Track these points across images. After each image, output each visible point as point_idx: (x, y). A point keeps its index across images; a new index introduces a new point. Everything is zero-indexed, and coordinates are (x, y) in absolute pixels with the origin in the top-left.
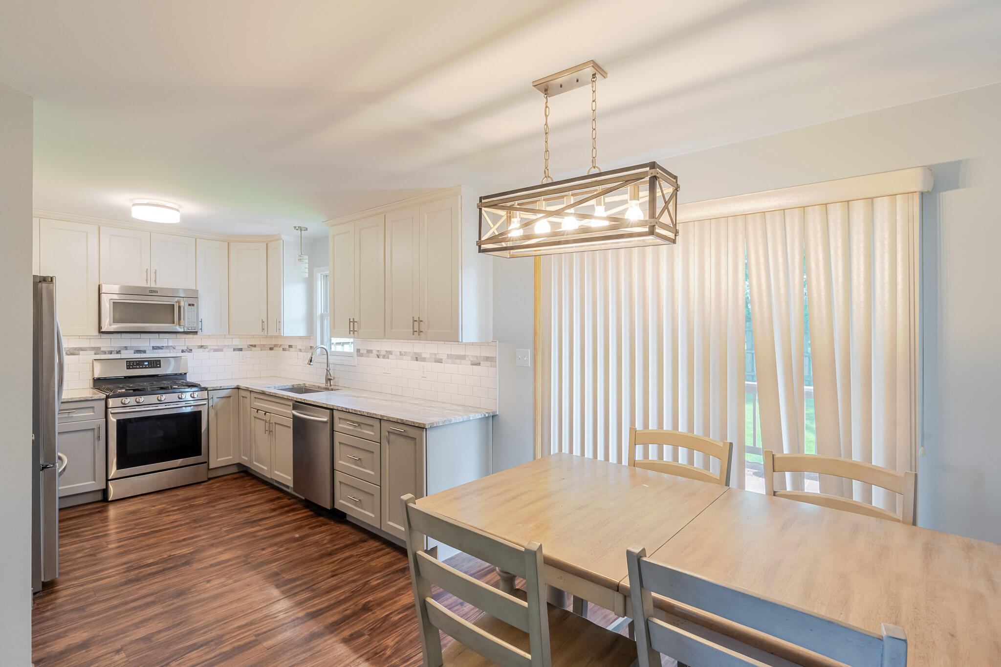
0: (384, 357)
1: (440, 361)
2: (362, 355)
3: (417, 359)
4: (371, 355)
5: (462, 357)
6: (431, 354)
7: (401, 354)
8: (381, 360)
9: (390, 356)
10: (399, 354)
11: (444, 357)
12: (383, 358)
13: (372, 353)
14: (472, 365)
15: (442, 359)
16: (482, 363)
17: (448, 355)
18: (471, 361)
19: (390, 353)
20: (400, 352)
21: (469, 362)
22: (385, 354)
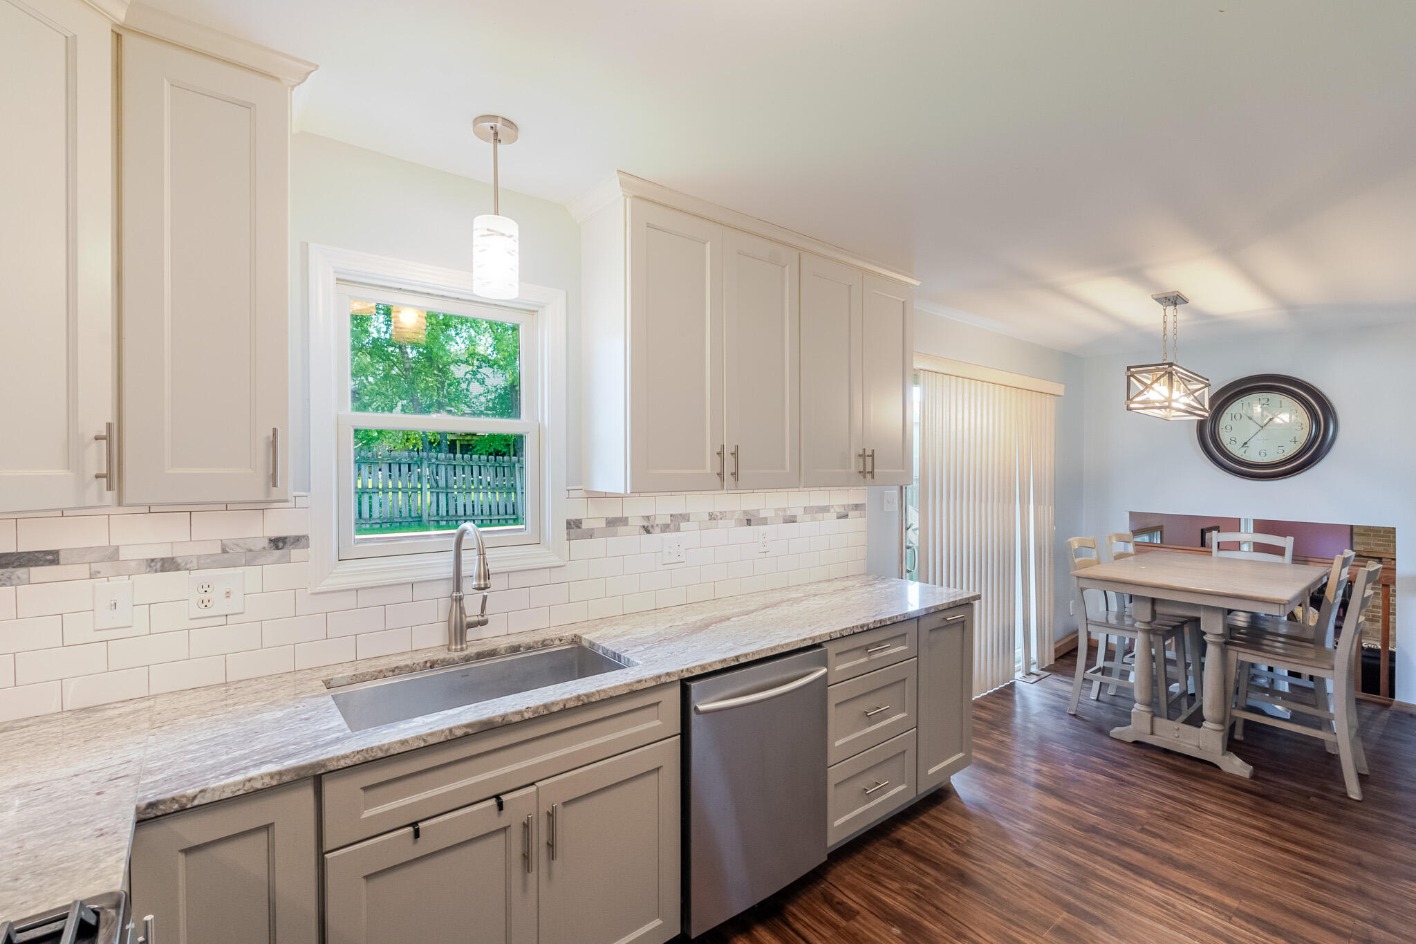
0: (665, 528)
1: (792, 520)
2: (590, 534)
3: (749, 522)
4: (621, 529)
5: (825, 509)
6: (776, 510)
7: (712, 517)
8: (657, 536)
9: (682, 525)
10: (707, 517)
11: (799, 512)
12: (662, 531)
13: (626, 524)
14: (838, 518)
15: (795, 516)
16: (850, 514)
17: (805, 508)
18: (838, 513)
19: (685, 518)
20: (710, 514)
21: (835, 515)
22: (669, 522)
